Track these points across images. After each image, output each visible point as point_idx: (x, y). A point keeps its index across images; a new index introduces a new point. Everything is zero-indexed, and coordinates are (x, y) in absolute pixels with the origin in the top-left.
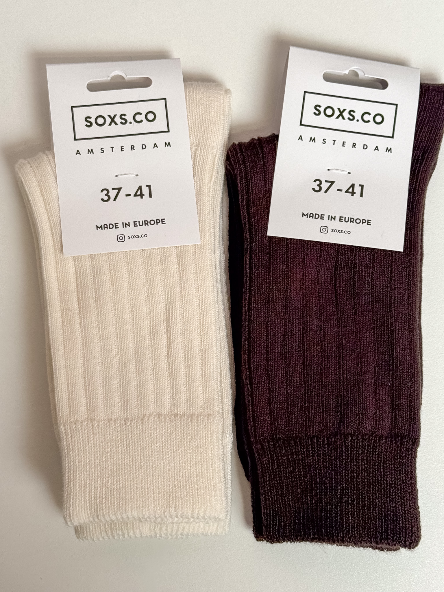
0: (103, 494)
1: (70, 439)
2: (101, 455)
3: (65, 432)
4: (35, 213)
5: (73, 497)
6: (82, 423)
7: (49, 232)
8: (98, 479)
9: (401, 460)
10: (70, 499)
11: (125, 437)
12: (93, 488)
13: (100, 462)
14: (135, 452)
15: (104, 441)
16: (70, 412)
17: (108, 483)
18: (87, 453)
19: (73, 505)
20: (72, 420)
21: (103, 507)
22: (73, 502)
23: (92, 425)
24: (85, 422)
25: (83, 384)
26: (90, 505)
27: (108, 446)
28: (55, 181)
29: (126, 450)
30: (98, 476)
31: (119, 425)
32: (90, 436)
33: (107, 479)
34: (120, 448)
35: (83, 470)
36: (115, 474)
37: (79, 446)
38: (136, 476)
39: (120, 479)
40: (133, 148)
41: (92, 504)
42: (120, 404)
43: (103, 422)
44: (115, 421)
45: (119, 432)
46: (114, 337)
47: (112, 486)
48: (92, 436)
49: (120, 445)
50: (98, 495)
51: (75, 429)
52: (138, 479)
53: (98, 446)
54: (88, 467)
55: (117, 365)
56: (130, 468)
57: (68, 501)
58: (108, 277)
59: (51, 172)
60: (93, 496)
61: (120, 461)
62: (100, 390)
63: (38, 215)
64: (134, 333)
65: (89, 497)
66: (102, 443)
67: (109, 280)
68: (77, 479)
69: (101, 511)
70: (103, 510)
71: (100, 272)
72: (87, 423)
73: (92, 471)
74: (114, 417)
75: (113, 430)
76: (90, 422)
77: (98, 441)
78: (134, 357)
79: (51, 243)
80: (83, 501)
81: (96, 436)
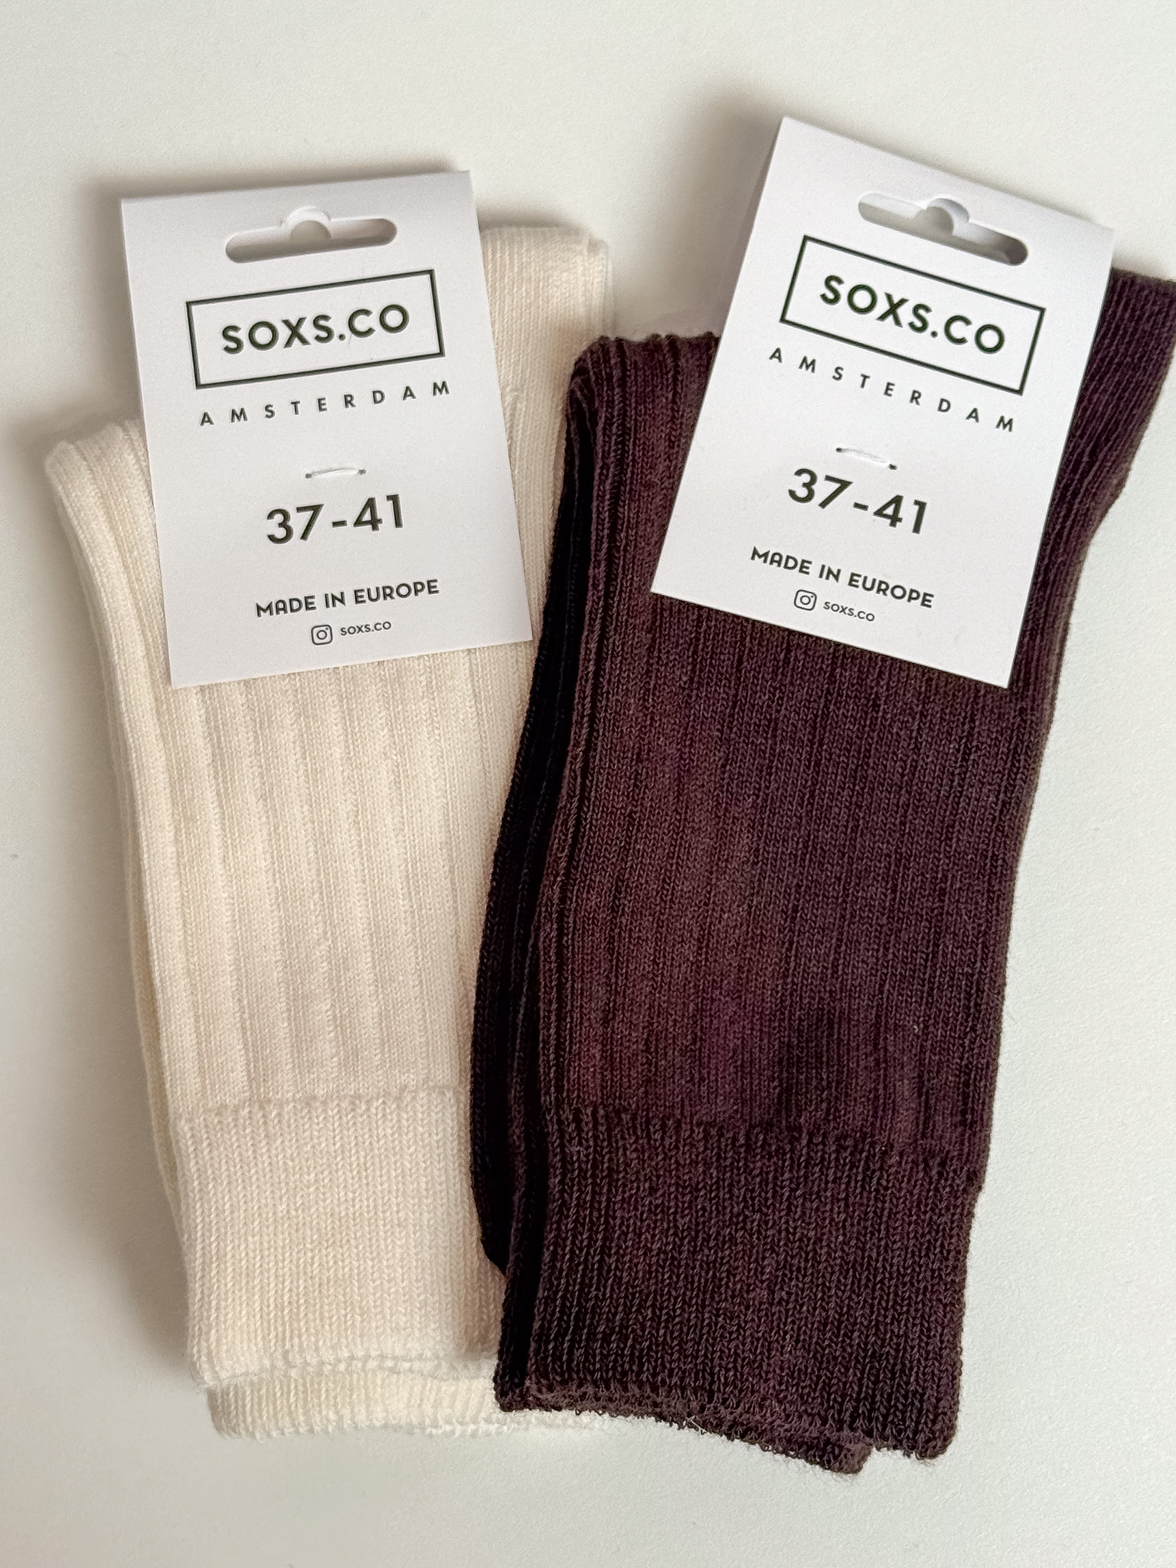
0: (298, 1295)
1: (206, 1152)
2: (292, 1192)
3: (193, 1136)
4: (97, 574)
5: (218, 1303)
6: (236, 1111)
7: (135, 624)
8: (283, 1255)
9: (935, 1218)
10: (210, 1308)
11: (353, 1144)
12: (272, 1278)
13: (288, 1211)
14: (381, 1185)
15: (299, 1154)
16: (204, 1087)
17: (312, 1264)
18: (254, 1187)
19: (217, 1324)
20: (210, 1104)
21: (299, 1330)
22: (217, 1317)
23: (264, 1116)
24: (244, 1108)
25: (237, 1015)
26: (265, 1324)
27: (309, 1168)
28: (146, 494)
29: (356, 1179)
30: (284, 1247)
31: (336, 1111)
32: (260, 1142)
33: (309, 1254)
34: (341, 1173)
35: (242, 1232)
36: (331, 1241)
37: (232, 1169)
38: (387, 1247)
39: (342, 1255)
40: (348, 401)
41: (269, 1321)
42: (335, 1059)
43: (292, 1104)
44: (324, 1103)
45: (337, 1131)
46: (313, 893)
47: (325, 1271)
48: (264, 1143)
49: (340, 1166)
50: (286, 1298)
51: (218, 1128)
52: (390, 1254)
53: (281, 1169)
54: (256, 1223)
55: (325, 964)
56: (370, 1225)
57: (205, 1314)
58: (292, 734)
59: (134, 468)
60: (271, 1301)
61: (343, 1207)
62: (282, 1028)
63: (105, 580)
64: (364, 882)
65: (262, 1302)
66: (293, 1160)
67: (294, 743)
68: (229, 1256)
69: (296, 1340)
70: (300, 1337)
71: (270, 722)
72: (250, 1112)
73: (268, 1235)
74: (321, 1092)
75: (321, 1125)
76: (256, 1106)
77: (281, 1157)
78: (367, 942)
79: (140, 651)
80: (244, 1312)
81: (275, 1141)
